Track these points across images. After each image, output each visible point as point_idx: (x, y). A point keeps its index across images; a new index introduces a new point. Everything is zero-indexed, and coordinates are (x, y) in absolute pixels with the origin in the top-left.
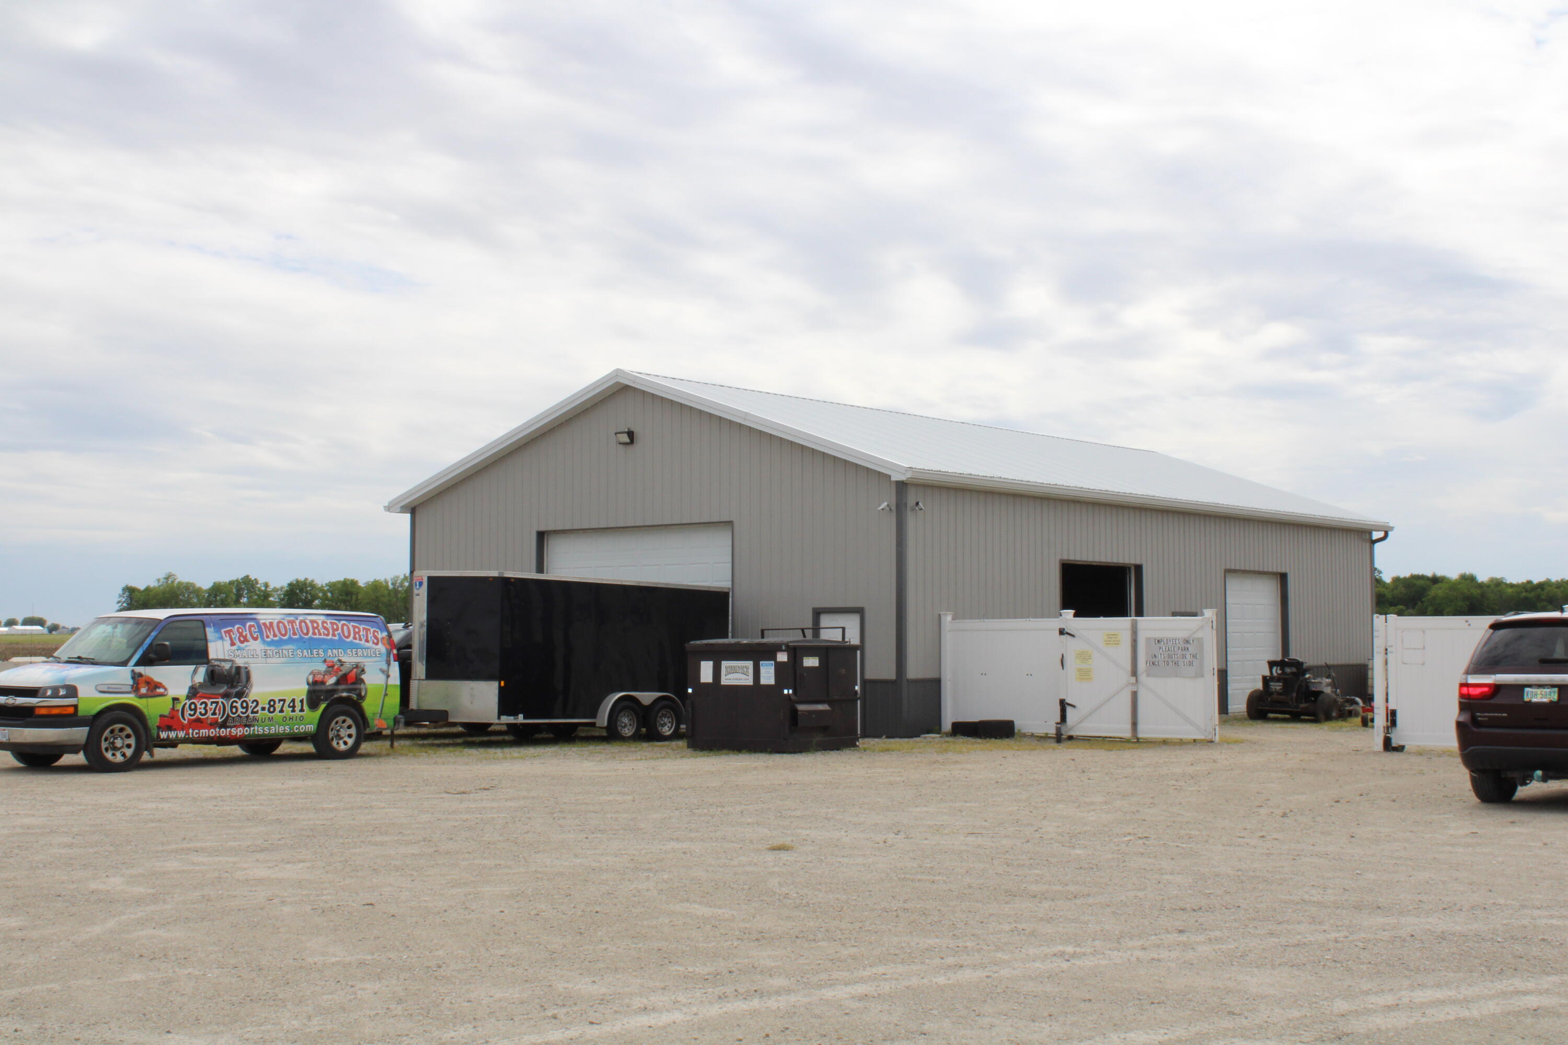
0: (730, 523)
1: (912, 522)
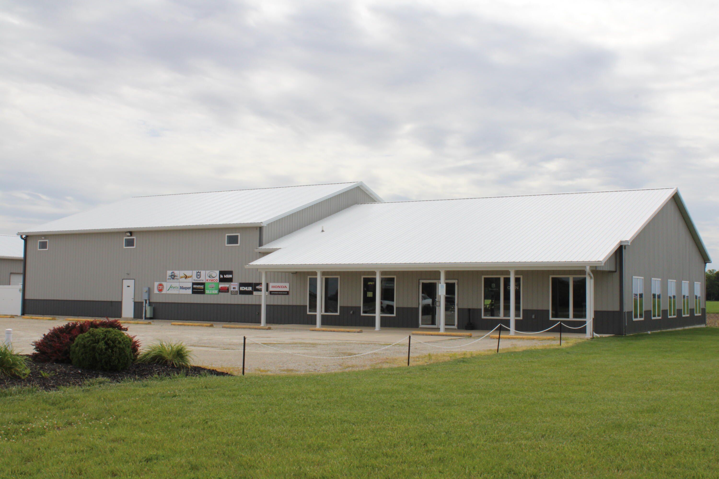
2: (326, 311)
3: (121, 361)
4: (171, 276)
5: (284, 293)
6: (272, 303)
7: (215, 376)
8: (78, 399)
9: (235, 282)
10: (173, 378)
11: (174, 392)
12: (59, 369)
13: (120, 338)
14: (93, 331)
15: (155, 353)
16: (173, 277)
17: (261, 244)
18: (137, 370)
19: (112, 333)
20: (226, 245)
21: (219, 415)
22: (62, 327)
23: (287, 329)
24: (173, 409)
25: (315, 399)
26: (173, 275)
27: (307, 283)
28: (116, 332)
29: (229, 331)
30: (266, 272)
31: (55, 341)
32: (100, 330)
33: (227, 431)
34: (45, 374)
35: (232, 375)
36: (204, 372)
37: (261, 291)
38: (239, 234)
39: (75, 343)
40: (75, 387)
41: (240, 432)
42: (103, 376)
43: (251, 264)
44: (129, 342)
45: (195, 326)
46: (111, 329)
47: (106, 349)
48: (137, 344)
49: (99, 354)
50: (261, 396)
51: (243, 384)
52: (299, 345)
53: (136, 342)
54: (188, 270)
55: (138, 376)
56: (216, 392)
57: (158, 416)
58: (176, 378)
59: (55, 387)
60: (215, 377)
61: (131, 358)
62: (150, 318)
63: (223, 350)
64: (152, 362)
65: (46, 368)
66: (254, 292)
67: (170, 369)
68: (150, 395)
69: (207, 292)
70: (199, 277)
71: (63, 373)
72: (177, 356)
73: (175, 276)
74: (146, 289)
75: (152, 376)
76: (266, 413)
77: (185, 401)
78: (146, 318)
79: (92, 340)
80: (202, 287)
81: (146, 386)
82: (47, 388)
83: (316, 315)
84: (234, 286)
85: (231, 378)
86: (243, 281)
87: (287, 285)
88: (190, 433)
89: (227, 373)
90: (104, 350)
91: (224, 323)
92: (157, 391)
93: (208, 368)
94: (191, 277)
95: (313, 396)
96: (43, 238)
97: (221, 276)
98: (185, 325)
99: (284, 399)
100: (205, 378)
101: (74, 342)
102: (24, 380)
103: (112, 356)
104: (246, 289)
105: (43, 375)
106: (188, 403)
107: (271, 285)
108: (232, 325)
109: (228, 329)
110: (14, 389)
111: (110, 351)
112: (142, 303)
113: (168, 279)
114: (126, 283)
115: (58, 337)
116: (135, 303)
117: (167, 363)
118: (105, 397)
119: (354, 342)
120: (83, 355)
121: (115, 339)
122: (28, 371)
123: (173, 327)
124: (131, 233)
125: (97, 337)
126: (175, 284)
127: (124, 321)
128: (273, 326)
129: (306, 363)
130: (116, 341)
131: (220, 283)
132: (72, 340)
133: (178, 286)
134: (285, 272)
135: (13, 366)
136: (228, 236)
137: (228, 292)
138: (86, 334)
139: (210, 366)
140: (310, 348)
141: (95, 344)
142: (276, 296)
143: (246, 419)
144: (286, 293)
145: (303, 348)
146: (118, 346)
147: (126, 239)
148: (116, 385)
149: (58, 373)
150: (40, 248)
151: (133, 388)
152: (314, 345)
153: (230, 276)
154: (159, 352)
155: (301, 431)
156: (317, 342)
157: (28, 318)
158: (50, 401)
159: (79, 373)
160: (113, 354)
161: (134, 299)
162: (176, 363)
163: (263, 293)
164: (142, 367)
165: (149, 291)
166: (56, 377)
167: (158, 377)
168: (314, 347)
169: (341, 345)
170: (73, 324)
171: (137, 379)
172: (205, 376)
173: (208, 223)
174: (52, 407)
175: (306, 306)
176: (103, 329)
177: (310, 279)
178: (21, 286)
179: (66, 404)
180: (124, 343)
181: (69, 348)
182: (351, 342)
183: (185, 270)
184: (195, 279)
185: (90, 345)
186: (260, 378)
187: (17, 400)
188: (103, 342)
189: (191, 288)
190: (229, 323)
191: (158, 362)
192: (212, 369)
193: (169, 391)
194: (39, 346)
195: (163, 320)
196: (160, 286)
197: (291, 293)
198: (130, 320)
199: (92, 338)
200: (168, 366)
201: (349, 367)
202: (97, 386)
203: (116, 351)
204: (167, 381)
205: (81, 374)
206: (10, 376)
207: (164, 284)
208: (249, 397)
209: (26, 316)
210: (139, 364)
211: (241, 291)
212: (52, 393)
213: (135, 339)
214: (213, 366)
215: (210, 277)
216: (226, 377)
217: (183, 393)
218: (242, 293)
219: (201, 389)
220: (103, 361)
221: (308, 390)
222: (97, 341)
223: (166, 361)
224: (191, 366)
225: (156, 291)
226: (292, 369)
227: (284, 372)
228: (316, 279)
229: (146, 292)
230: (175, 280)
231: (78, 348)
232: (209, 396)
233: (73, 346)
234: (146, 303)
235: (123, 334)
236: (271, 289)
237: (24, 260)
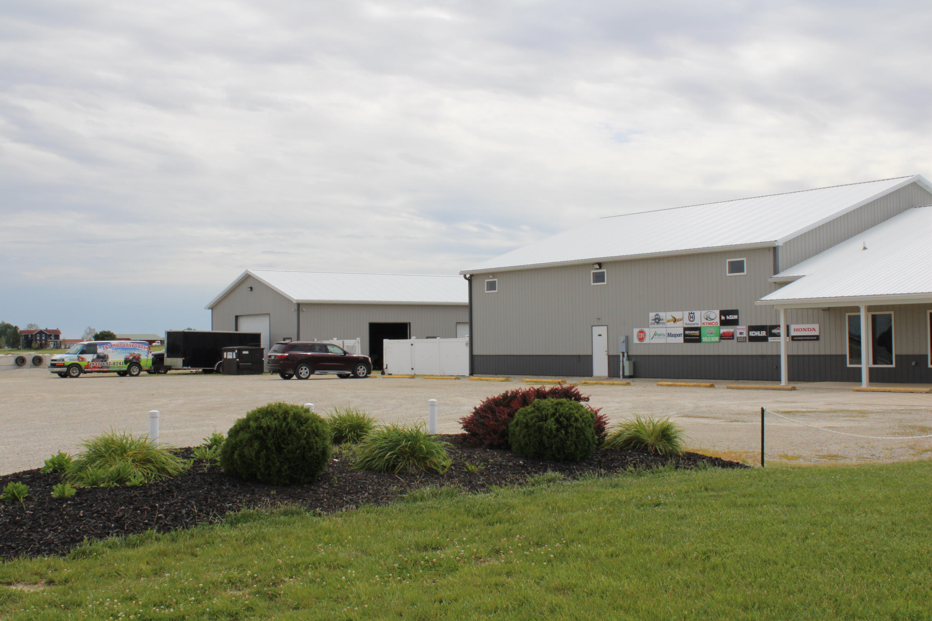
0: (269, 314)
1: (301, 314)
2: (875, 362)
3: (580, 447)
4: (655, 319)
5: (812, 338)
6: (795, 353)
7: (720, 468)
8: (513, 507)
9: (742, 325)
10: (656, 472)
11: (658, 498)
12: (492, 459)
13: (577, 412)
14: (538, 404)
15: (629, 434)
16: (658, 320)
17: (776, 272)
18: (604, 460)
19: (565, 405)
20: (728, 275)
21: (728, 544)
22: (498, 398)
23: (818, 388)
24: (654, 530)
25: (887, 514)
26: (657, 319)
27: (845, 323)
28: (571, 404)
29: (736, 393)
30: (785, 310)
31: (489, 418)
32: (549, 402)
33: (743, 578)
34: (472, 468)
35: (746, 467)
36: (703, 462)
37: (779, 336)
38: (744, 259)
39: (515, 420)
40: (513, 487)
41: (766, 579)
42: (554, 470)
43: (764, 298)
44: (591, 419)
45: (689, 386)
46: (564, 400)
47: (558, 430)
48: (604, 420)
49: (548, 437)
50: (795, 505)
51: (764, 484)
52: (841, 414)
53: (601, 417)
54: (677, 311)
55: (605, 469)
56: (721, 499)
57: (631, 542)
58: (661, 472)
59: (484, 487)
60: (719, 470)
61: (594, 443)
62: (630, 377)
63: (730, 423)
64: (624, 447)
65: (475, 457)
66: (769, 338)
67: (652, 457)
68: (620, 502)
69: (704, 339)
70: (692, 320)
71: (497, 465)
72: (662, 438)
73: (660, 319)
74: (623, 338)
75: (625, 470)
76: (807, 541)
77: (673, 514)
78: (624, 377)
79: (537, 417)
80: (697, 333)
81: (616, 486)
82: (474, 488)
83: (860, 369)
84: (741, 331)
85: (746, 472)
86: (754, 324)
87: (816, 326)
88: (682, 579)
89: (738, 463)
90: (554, 432)
91: (729, 381)
92: (631, 496)
93: (709, 455)
94: (681, 320)
95: (883, 509)
96: (491, 276)
97: (723, 318)
98: (676, 386)
99: (833, 513)
100: (704, 472)
101: (513, 420)
102: (442, 476)
103: (566, 440)
104: (757, 334)
105: (470, 468)
106: (678, 519)
107: (792, 327)
108: (741, 384)
109: (735, 390)
110: (427, 490)
111: (563, 432)
112: (619, 356)
113: (652, 324)
114: (597, 330)
115: (493, 412)
116: (609, 357)
117: (647, 449)
118: (554, 505)
119: (924, 408)
120: (526, 438)
121: (570, 414)
122: (448, 463)
123: (660, 388)
124: (600, 265)
125: (544, 413)
126: (661, 330)
127: (595, 382)
128: (798, 385)
129: (856, 444)
130: (571, 418)
131: (722, 327)
132: (511, 415)
133: (665, 333)
134: (813, 309)
135: (428, 456)
136: (729, 262)
137: (733, 339)
138: (529, 408)
139: (712, 448)
140: (857, 419)
141: (541, 423)
142: (801, 343)
143: (775, 552)
144: (815, 338)
145: (847, 418)
146: (575, 424)
147: (593, 273)
148: (573, 484)
149: (491, 464)
150: (487, 290)
151: (596, 489)
152: (863, 414)
153: (735, 317)
154: (635, 433)
155: (874, 580)
156: (867, 409)
157: (476, 379)
158: (475, 511)
159: (520, 465)
160: (569, 436)
161: (608, 351)
162: (660, 449)
163: (783, 339)
164: (611, 455)
165: (627, 341)
166: (487, 472)
167: (634, 472)
168: (863, 416)
169: (904, 413)
170: (512, 392)
171: (603, 475)
172: (704, 469)
173: (701, 246)
174: (475, 521)
175: (845, 356)
176: (552, 400)
177: (849, 317)
178: (467, 339)
179: (496, 517)
180: (583, 421)
181: (508, 427)
182: (920, 408)
183: (673, 311)
184: (687, 322)
185: (534, 425)
186: (790, 473)
187: (429, 508)
188: (552, 419)
189: (683, 335)
190: (736, 381)
191: (634, 447)
192: (714, 456)
193: (650, 495)
194: (468, 424)
195: (646, 379)
196: (641, 334)
197: (822, 338)
198: (604, 380)
199: (537, 413)
200: (649, 453)
201: (927, 451)
202: (544, 486)
203: (571, 433)
204: (647, 478)
205: (523, 466)
206: (424, 470)
207: (646, 330)
208: (776, 509)
209: (475, 377)
210: (607, 450)
211: (751, 336)
212: (480, 497)
213: (600, 414)
214: (717, 449)
215: (707, 319)
216: (737, 471)
217: (671, 500)
218: (752, 339)
219: (698, 492)
220: (554, 446)
221: (871, 497)
222: (544, 418)
223: (646, 445)
224: (683, 453)
225: (636, 341)
226: (835, 454)
227: (825, 460)
228: (859, 317)
229: (623, 342)
230: (661, 325)
231: (518, 428)
232: (712, 506)
233: (512, 426)
234: (623, 356)
235: (582, 406)
236: (793, 333)
237: (470, 306)
